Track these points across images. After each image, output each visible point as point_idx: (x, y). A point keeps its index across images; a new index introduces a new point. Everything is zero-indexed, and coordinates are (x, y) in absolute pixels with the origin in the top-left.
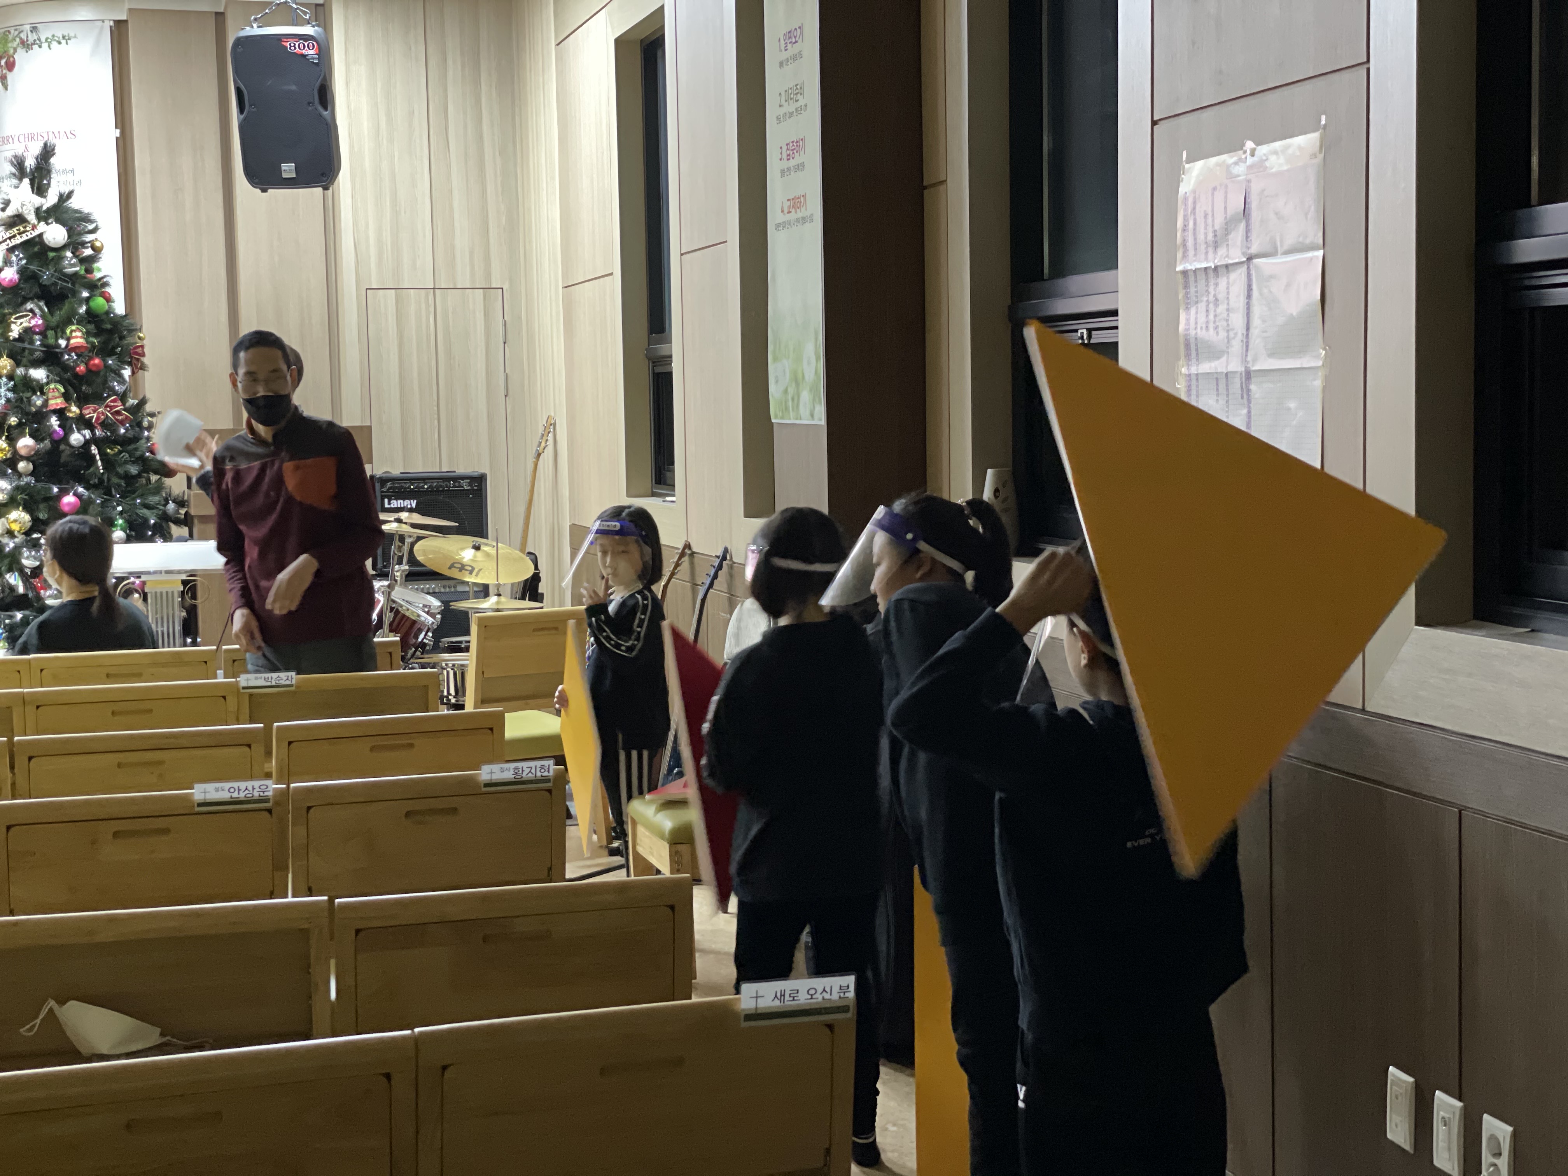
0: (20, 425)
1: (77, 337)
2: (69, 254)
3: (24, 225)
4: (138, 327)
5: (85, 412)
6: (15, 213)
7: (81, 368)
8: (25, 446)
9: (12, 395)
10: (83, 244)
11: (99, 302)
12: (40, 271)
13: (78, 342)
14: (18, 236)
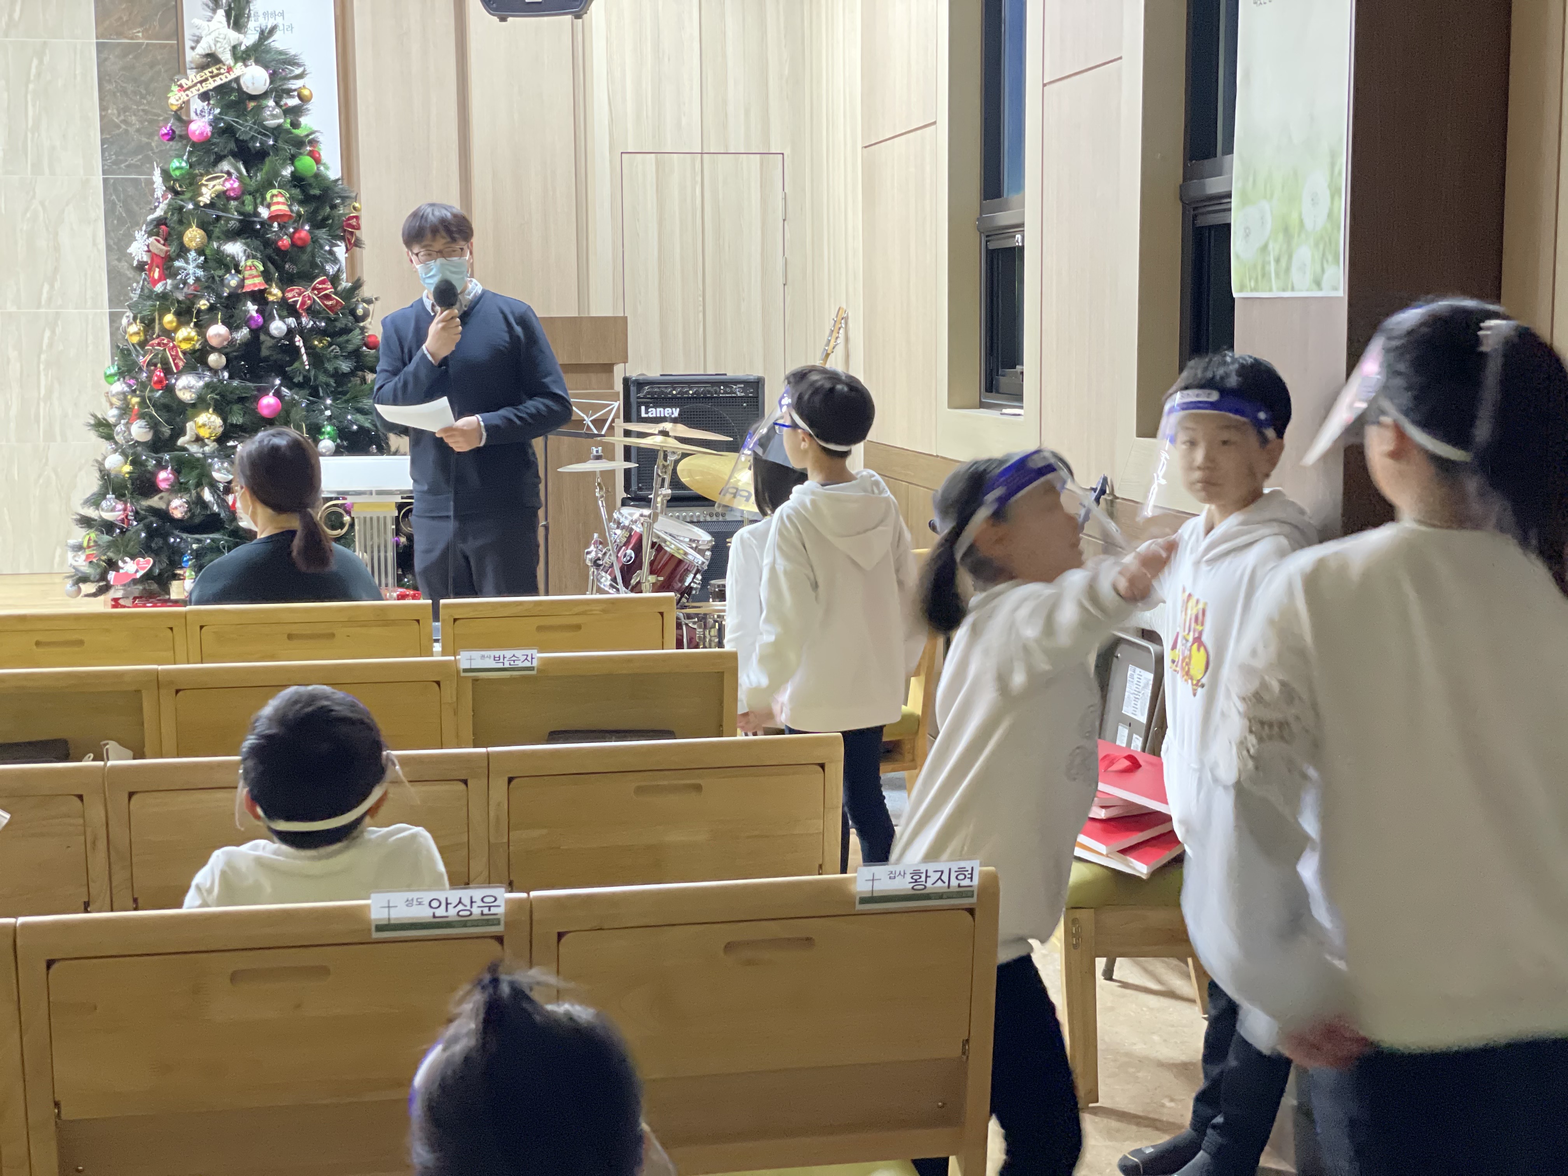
0: (212, 308)
1: (278, 203)
2: (271, 103)
3: (218, 66)
4: (353, 195)
5: (289, 295)
6: (208, 51)
7: (285, 241)
8: (216, 335)
9: (202, 273)
10: (288, 92)
11: (306, 163)
12: (237, 122)
13: (280, 210)
14: (211, 80)
